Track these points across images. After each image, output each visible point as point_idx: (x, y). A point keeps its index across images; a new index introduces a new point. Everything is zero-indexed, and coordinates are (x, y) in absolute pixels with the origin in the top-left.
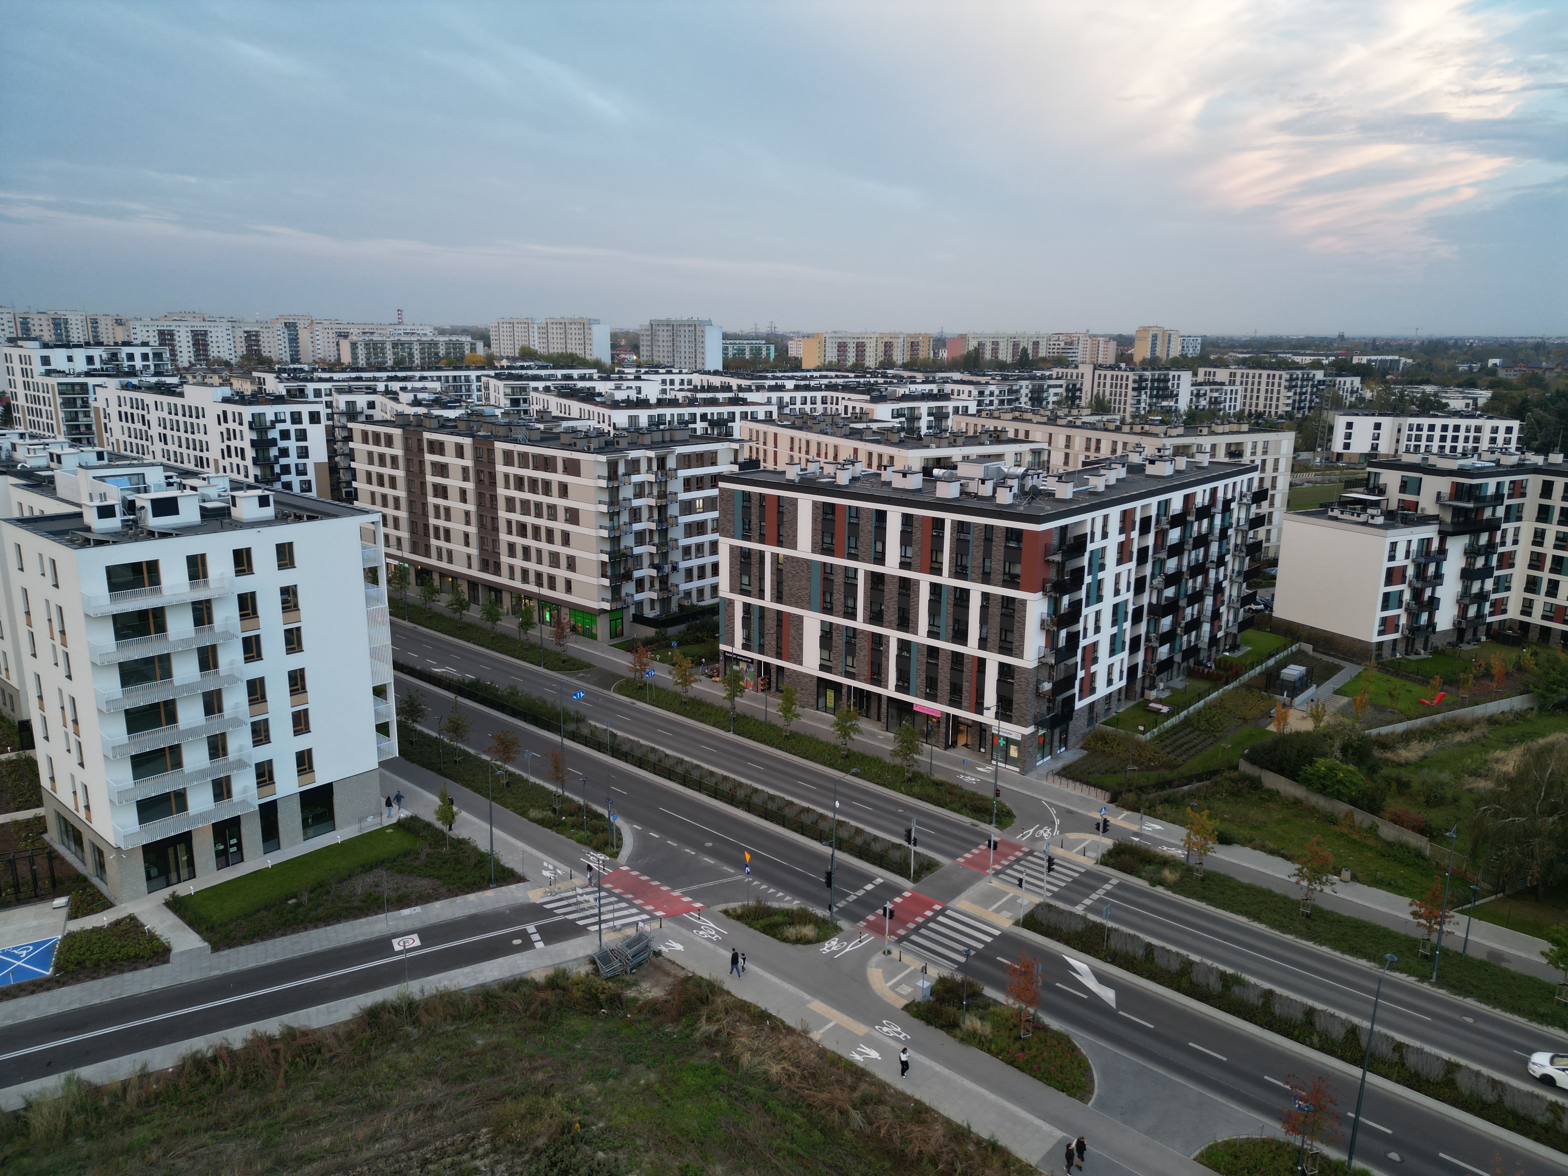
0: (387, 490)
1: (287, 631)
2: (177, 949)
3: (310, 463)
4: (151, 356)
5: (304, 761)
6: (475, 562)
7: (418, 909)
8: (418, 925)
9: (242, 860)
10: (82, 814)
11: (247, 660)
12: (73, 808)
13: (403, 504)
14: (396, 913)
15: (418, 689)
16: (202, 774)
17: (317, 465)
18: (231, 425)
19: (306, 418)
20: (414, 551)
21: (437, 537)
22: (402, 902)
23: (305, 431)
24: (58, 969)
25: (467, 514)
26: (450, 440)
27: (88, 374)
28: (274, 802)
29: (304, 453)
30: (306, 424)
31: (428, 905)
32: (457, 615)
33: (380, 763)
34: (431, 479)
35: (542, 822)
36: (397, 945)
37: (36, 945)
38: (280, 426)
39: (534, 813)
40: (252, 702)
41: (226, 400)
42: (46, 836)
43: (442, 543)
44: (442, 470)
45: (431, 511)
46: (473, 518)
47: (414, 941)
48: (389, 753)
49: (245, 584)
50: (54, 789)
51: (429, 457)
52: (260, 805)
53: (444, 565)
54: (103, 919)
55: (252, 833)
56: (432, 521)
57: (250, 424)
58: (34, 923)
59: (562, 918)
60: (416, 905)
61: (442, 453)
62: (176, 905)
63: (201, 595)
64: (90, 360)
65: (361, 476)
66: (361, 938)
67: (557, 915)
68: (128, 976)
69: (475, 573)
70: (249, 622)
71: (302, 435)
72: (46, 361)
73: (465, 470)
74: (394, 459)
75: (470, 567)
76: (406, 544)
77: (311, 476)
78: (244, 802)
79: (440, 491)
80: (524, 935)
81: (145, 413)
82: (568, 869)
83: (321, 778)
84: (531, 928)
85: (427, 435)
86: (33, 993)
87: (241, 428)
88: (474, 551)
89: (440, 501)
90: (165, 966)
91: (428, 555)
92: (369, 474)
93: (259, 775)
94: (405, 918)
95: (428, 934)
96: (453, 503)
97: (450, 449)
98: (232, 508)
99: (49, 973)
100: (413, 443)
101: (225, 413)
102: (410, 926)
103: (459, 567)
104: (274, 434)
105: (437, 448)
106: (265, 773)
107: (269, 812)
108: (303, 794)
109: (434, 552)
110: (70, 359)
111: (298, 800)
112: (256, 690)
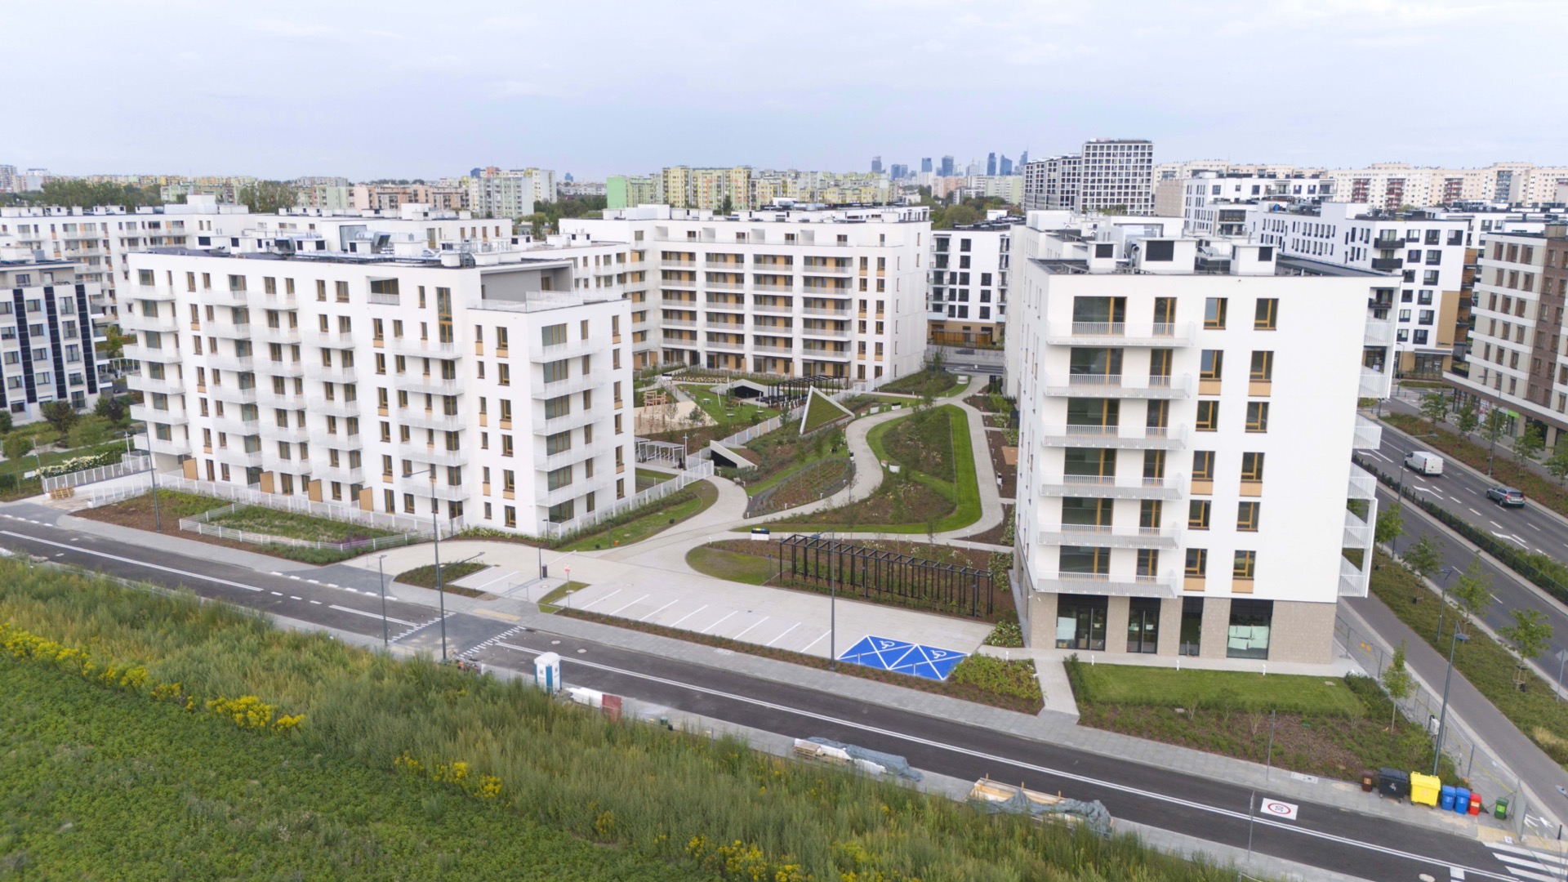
0: (1511, 318)
1: (1251, 404)
2: (1049, 705)
3: (1437, 291)
4: (1318, 188)
5: (1244, 565)
7: (1315, 780)
8: (1304, 797)
9: (1155, 652)
11: (1200, 427)
13: (1529, 336)
14: (1285, 772)
15: (1438, 534)
16: (1130, 538)
17: (1446, 294)
18: (1358, 244)
19: (1443, 238)
20: (1530, 397)
21: (1563, 380)
22: (1300, 765)
23: (1439, 252)
24: (953, 678)
27: (1249, 202)
28: (1201, 599)
29: (1433, 279)
30: (1442, 245)
31: (1329, 781)
32: (1557, 479)
33: (1340, 598)
35: (1552, 751)
36: (1267, 806)
37: (950, 654)
38: (1409, 246)
39: (1544, 735)
40: (1196, 477)
41: (1359, 217)
42: (1010, 571)
47: (1292, 812)
48: (1356, 590)
49: (1214, 340)
52: (1186, 599)
54: (1006, 654)
55: (1170, 624)
57: (1377, 241)
58: (960, 636)
60: (1316, 774)
62: (1072, 668)
63: (1162, 342)
64: (1256, 189)
66: (1229, 780)
67: (1509, 874)
68: (997, 710)
70: (1209, 384)
71: (1435, 258)
72: (1217, 190)
74: (1529, 277)
76: (1522, 388)
77: (1436, 306)
78: (1168, 587)
81: (1283, 235)
82: (1558, 822)
83: (1259, 591)
84: (1457, 871)
86: (924, 689)
87: (1366, 246)
90: (1032, 717)
91: (1546, 403)
92: (1494, 297)
93: (1190, 562)
94: (1293, 781)
95: (1311, 813)
98: (1232, 262)
99: (943, 679)
101: (1354, 230)
102: (1292, 793)
104: (1401, 254)
106: (1196, 561)
107: (1193, 610)
108: (1235, 602)
109: (1555, 400)
110: (1238, 189)
111: (1228, 606)
112: (1204, 463)
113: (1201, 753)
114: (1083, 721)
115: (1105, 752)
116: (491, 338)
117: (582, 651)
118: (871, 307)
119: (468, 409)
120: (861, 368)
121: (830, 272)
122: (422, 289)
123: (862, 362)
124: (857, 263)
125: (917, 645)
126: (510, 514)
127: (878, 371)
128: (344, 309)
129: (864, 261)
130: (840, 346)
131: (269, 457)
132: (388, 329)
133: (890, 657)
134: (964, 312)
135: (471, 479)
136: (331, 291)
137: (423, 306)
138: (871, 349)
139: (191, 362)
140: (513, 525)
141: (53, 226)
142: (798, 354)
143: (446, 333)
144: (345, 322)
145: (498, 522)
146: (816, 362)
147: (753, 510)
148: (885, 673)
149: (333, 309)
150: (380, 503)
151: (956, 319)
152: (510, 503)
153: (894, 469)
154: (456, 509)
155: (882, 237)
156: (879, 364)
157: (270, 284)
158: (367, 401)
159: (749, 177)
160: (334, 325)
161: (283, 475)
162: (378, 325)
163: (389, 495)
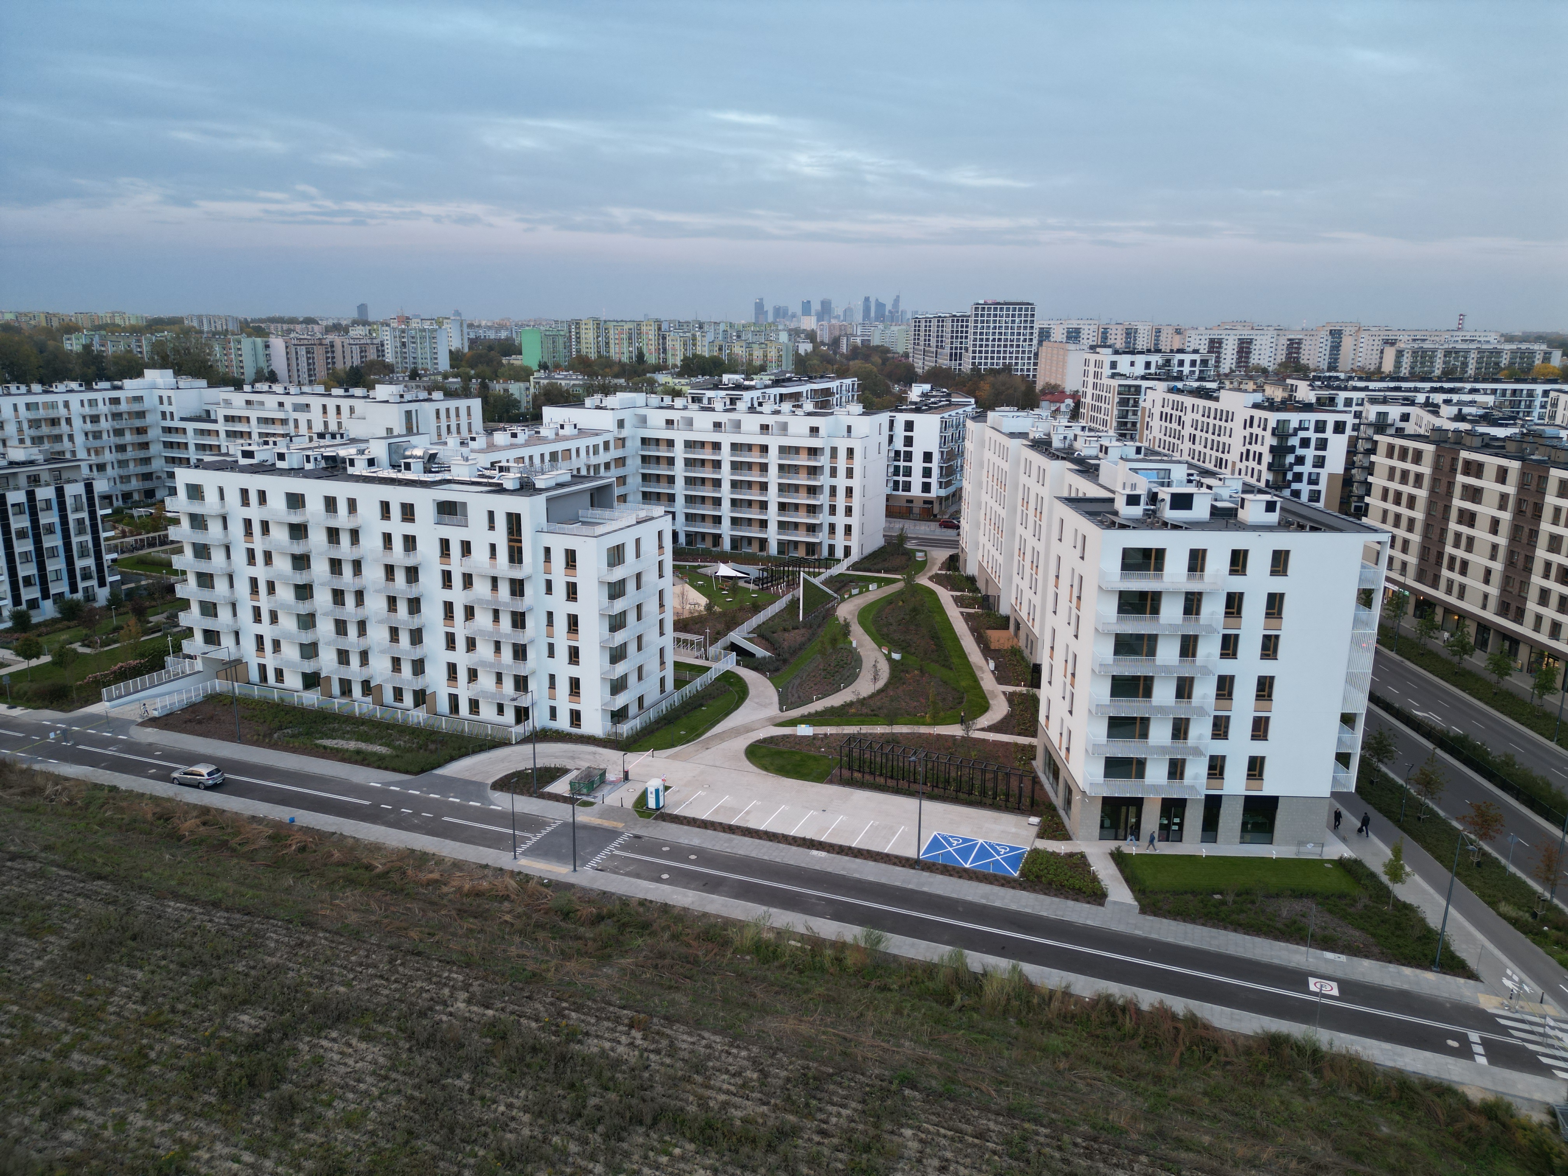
0: (1403, 510)
1: (1265, 636)
2: (1112, 897)
3: (1324, 473)
4: (1198, 362)
5: (1256, 767)
6: (1492, 603)
7: (1343, 958)
8: (1340, 974)
9: (1181, 841)
10: (1063, 754)
11: (1223, 656)
12: (1057, 747)
13: (1419, 526)
14: (1319, 952)
15: (1391, 728)
16: (1163, 750)
17: (1331, 476)
18: (1256, 430)
19: (1330, 427)
20: (1420, 578)
21: (1451, 568)
22: (1327, 943)
23: (1326, 440)
24: (1022, 874)
25: (1495, 547)
26: (1492, 462)
27: (1144, 378)
28: (1220, 797)
29: (1320, 462)
30: (1329, 433)
31: (1355, 959)
32: (1456, 659)
33: (1333, 793)
34: (1457, 503)
35: (1515, 922)
36: (1314, 984)
37: (1013, 849)
38: (1302, 434)
39: (1504, 907)
40: (1219, 696)
41: (1256, 406)
42: (1034, 762)
43: (1456, 576)
44: (1474, 494)
45: (1450, 538)
46: (1502, 553)
47: (1333, 989)
48: (1344, 786)
49: (1236, 584)
50: (1047, 726)
51: (1461, 479)
52: (1207, 796)
53: (1453, 600)
54: (1060, 847)
55: (1194, 818)
56: (1449, 549)
57: (1274, 429)
58: (1013, 830)
59: (1520, 1043)
60: (1342, 953)
61: (1479, 475)
62: (1118, 858)
63: (1194, 586)
64: (1148, 365)
65: (1376, 491)
66: (1276, 961)
67: (1512, 1036)
68: (1070, 903)
69: (1489, 615)
70: (1231, 620)
71: (1322, 445)
72: (1114, 365)
73: (1504, 497)
74: (1419, 477)
75: (1484, 607)
76: (1411, 570)
77: (1322, 486)
78: (1192, 788)
79: (1466, 517)
80: (1464, 1040)
81: (1182, 414)
82: (1540, 991)
83: (1268, 788)
84: (1474, 1036)
85: (1464, 454)
86: (1003, 885)
87: (1264, 433)
88: (1493, 591)
89: (1464, 530)
90: (1100, 908)
91: (1435, 585)
92: (1386, 491)
93: (1212, 767)
94: (1327, 961)
95: (1349, 989)
96: (1481, 534)
97: (1490, 472)
98: (1240, 510)
99: (1016, 874)
100: (1446, 462)
101: (1252, 418)
102: (1330, 971)
103: (1470, 606)
104: (1294, 441)
105: (1475, 469)
106: (1216, 767)
107: (1213, 804)
108: (1248, 798)
109: (1443, 584)
110: (1132, 364)
111: (1242, 802)
112: (1225, 686)
113: (1247, 937)
114: (1143, 911)
115: (1170, 940)
116: (559, 560)
117: (693, 857)
118: (841, 493)
119: (535, 624)
120: (832, 548)
121: (803, 461)
122: (491, 514)
123: (832, 542)
124: (828, 452)
125: (981, 841)
126: (575, 717)
127: (847, 551)
128: (409, 529)
129: (834, 451)
130: (812, 529)
131: (327, 662)
132: (455, 549)
133: (965, 852)
134: (907, 487)
135: (537, 686)
136: (396, 512)
137: (492, 527)
138: (840, 531)
139: (244, 572)
140: (579, 726)
141: (15, 406)
142: (773, 535)
143: (516, 556)
144: (410, 542)
145: (563, 723)
146: (789, 541)
147: (785, 703)
148: (966, 870)
149: (398, 528)
150: (443, 705)
151: (900, 493)
152: (575, 707)
153: (896, 656)
154: (522, 714)
155: (849, 429)
156: (848, 543)
157: (331, 504)
158: (432, 613)
159: (659, 329)
160: (398, 544)
161: (341, 681)
162: (445, 545)
163: (454, 700)
